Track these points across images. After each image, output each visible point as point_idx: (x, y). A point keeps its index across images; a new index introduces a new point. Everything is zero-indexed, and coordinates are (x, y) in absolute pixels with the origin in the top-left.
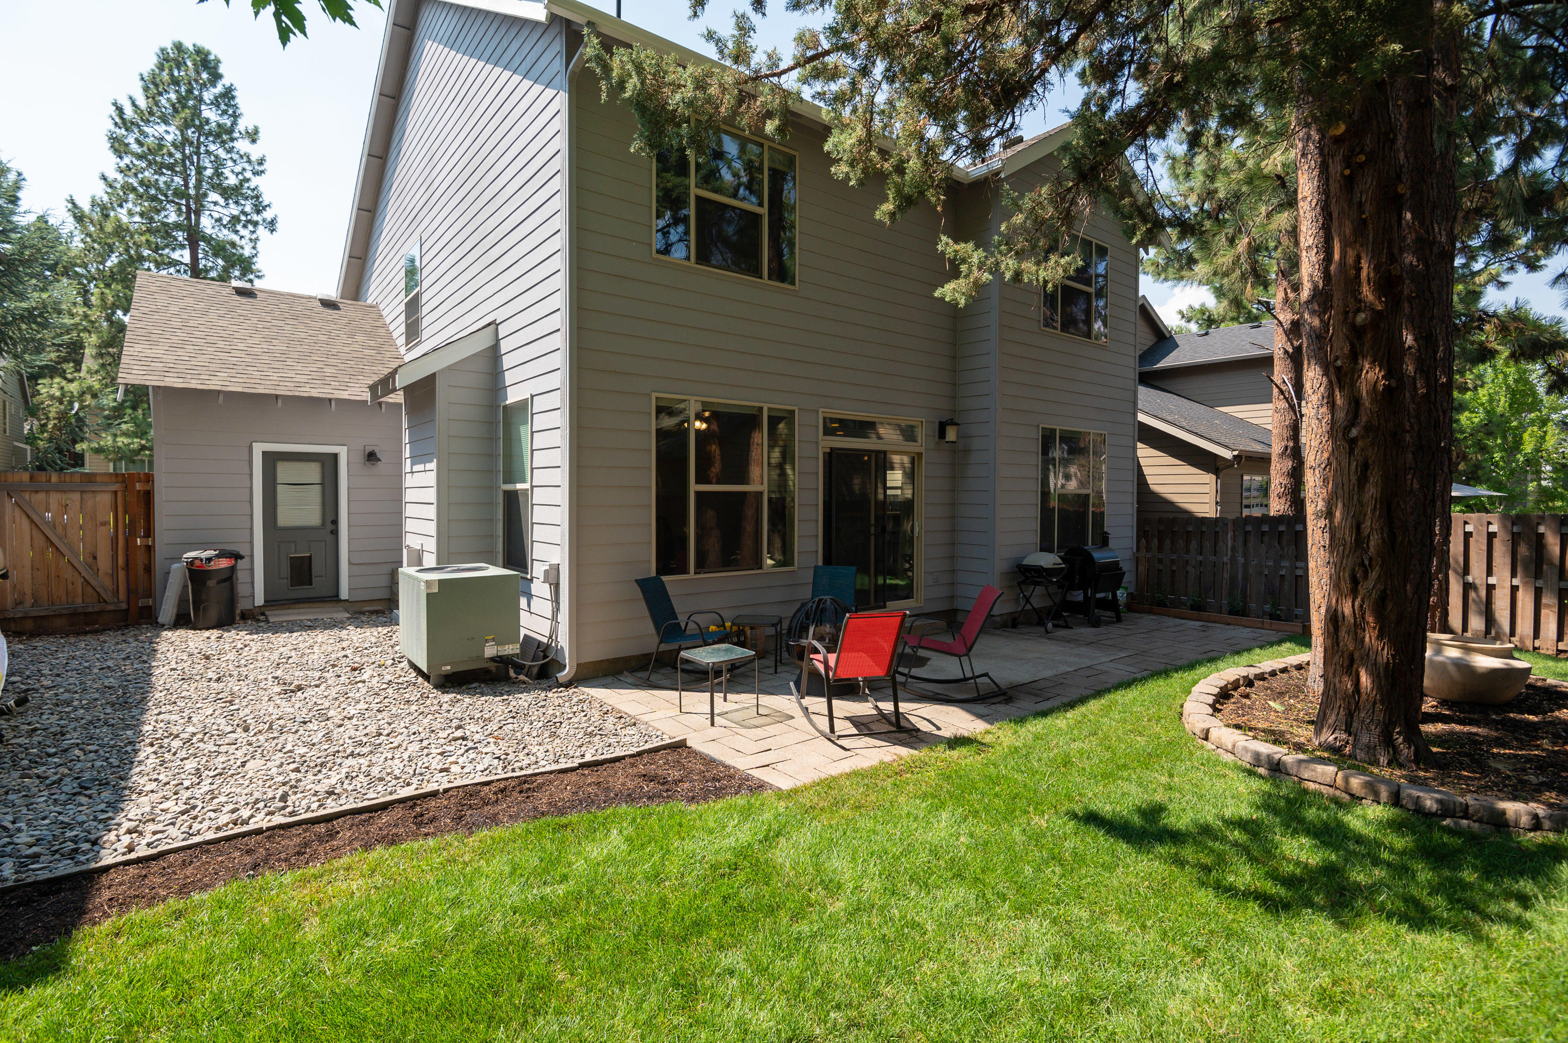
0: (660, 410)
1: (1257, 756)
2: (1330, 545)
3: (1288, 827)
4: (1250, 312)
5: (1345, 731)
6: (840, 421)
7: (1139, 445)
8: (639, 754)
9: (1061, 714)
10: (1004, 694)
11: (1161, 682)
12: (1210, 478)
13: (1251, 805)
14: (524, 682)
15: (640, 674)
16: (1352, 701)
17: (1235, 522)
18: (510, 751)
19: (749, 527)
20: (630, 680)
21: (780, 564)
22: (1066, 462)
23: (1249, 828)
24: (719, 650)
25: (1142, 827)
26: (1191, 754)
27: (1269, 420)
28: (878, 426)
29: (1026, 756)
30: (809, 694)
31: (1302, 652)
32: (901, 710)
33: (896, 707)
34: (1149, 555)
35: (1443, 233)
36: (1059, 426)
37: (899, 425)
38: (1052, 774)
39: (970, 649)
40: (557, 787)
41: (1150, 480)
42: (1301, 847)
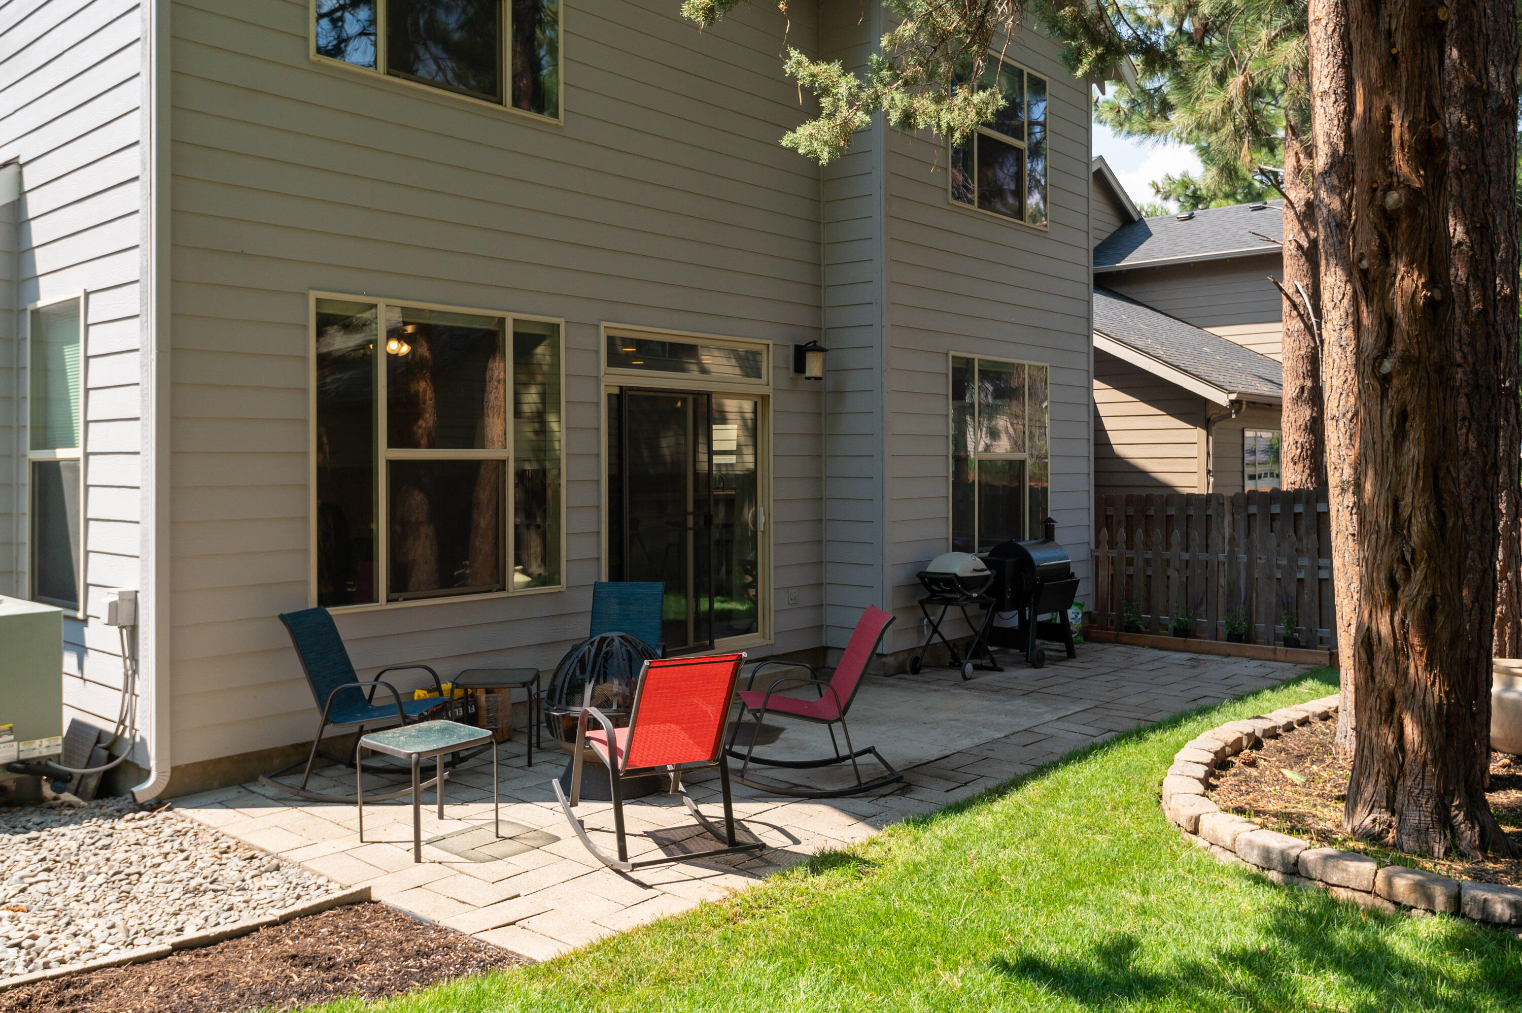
0: (325, 322)
1: (1266, 853)
2: (1360, 532)
3: (1310, 958)
4: (1250, 185)
5: (1387, 808)
6: (640, 344)
7: (1097, 384)
8: (286, 920)
9: (984, 808)
10: (899, 779)
11: (1131, 748)
12: (1197, 434)
13: (1258, 928)
14: (70, 806)
15: (288, 780)
16: (1394, 763)
17: (1233, 500)
18: (41, 931)
19: (484, 521)
20: (271, 790)
21: (540, 581)
22: (990, 412)
23: (1256, 964)
24: (429, 730)
25: (1104, 975)
26: (1174, 856)
27: (1278, 348)
28: (701, 351)
29: (932, 877)
30: (584, 798)
31: (1328, 693)
32: (736, 815)
33: (728, 810)
34: (1113, 553)
35: (1502, 80)
36: (979, 354)
37: (734, 351)
38: (970, 902)
39: (845, 711)
40: (130, 990)
41: (1113, 438)
42: (1328, 988)
